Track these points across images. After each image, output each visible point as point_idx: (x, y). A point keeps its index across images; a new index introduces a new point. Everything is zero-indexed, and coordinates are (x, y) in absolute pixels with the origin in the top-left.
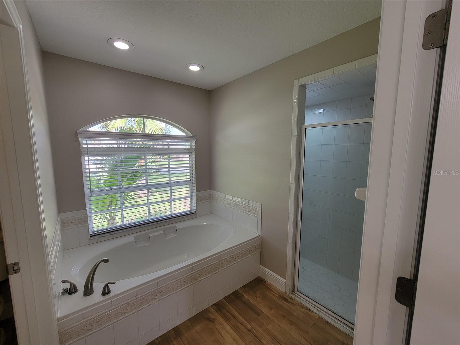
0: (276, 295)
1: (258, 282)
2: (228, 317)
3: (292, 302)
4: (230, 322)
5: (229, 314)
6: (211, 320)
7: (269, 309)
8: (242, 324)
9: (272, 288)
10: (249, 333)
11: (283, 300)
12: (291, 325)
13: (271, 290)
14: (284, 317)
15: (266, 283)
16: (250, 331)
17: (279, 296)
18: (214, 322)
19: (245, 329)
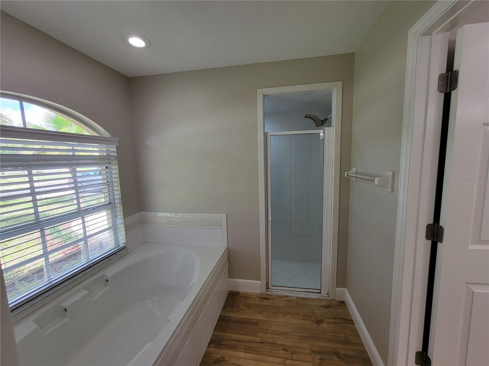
0: (256, 299)
1: (233, 297)
2: (234, 345)
3: (271, 297)
4: (240, 349)
5: (232, 341)
6: (220, 360)
7: (261, 314)
8: (251, 342)
9: (248, 295)
10: (263, 344)
11: (265, 300)
12: (285, 316)
13: (249, 297)
14: (276, 313)
15: (240, 293)
16: (262, 343)
17: (259, 298)
18: (224, 360)
19: (258, 344)
